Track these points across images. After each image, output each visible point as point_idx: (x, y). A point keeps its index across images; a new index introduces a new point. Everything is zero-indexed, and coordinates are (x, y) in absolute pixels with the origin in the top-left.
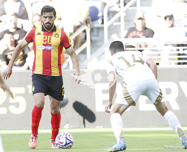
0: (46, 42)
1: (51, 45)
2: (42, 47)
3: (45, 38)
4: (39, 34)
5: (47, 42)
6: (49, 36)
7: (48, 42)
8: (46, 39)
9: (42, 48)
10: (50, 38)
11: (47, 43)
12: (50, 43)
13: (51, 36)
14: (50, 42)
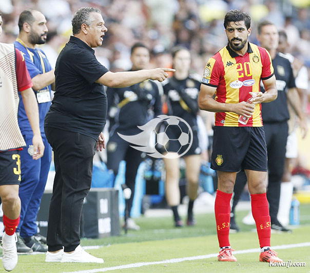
0: (242, 74)
1: (251, 78)
2: (237, 83)
3: (239, 67)
4: (229, 64)
6: (245, 63)
7: (246, 74)
8: (241, 69)
9: (237, 85)
10: (247, 66)
12: (249, 75)
13: (248, 63)
14: (248, 72)
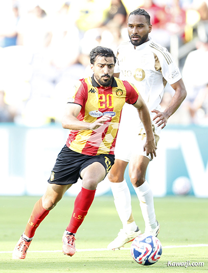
0: (104, 105)
1: (112, 110)
2: (97, 113)
3: (101, 98)
4: (92, 91)
5: (106, 105)
6: (108, 95)
7: (108, 106)
8: (104, 100)
10: (110, 97)
11: (106, 107)
12: (111, 107)
13: (111, 95)
14: (110, 104)
